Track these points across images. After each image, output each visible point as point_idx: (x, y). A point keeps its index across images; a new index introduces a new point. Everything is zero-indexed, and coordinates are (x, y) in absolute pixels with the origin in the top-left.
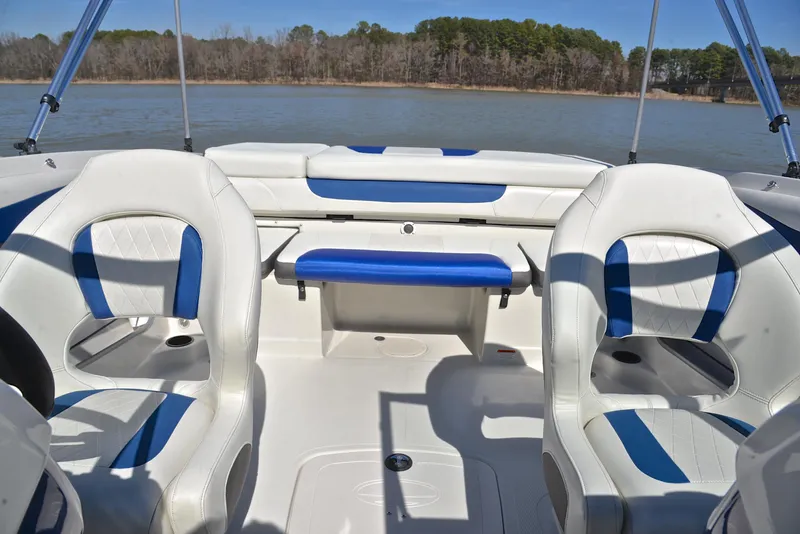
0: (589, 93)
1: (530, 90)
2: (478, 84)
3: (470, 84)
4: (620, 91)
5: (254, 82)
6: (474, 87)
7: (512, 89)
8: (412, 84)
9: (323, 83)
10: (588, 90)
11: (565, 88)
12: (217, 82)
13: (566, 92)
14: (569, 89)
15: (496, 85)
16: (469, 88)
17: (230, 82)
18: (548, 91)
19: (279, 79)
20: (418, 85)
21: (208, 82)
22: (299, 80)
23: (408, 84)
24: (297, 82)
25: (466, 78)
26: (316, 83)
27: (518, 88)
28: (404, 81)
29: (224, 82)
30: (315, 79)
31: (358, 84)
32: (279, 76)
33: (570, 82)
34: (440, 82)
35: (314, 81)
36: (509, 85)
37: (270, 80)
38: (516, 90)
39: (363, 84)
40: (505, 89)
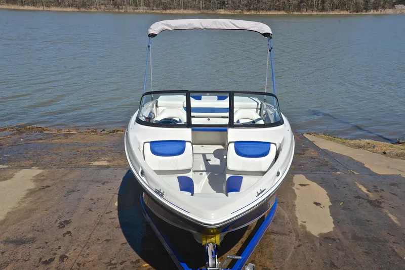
0: (342, 13)
1: (296, 13)
2: (255, 9)
3: (249, 10)
4: (367, 9)
5: (82, 9)
6: (253, 12)
7: (282, 13)
8: (205, 11)
9: (137, 11)
10: (342, 10)
11: (323, 9)
12: (53, 9)
13: (324, 13)
14: (327, 11)
15: (269, 10)
16: (248, 13)
17: (65, 9)
18: (309, 13)
19: (103, 7)
20: (210, 12)
21: (46, 9)
22: (118, 8)
23: (202, 11)
24: (117, 10)
25: (246, 6)
26: (132, 11)
27: (286, 11)
28: (199, 9)
29: (59, 9)
30: (131, 7)
31: (164, 12)
32: (102, 4)
33: (327, 5)
34: (226, 8)
35: (130, 9)
36: (279, 10)
37: (96, 8)
38: (285, 13)
39: (168, 11)
40: (275, 13)
